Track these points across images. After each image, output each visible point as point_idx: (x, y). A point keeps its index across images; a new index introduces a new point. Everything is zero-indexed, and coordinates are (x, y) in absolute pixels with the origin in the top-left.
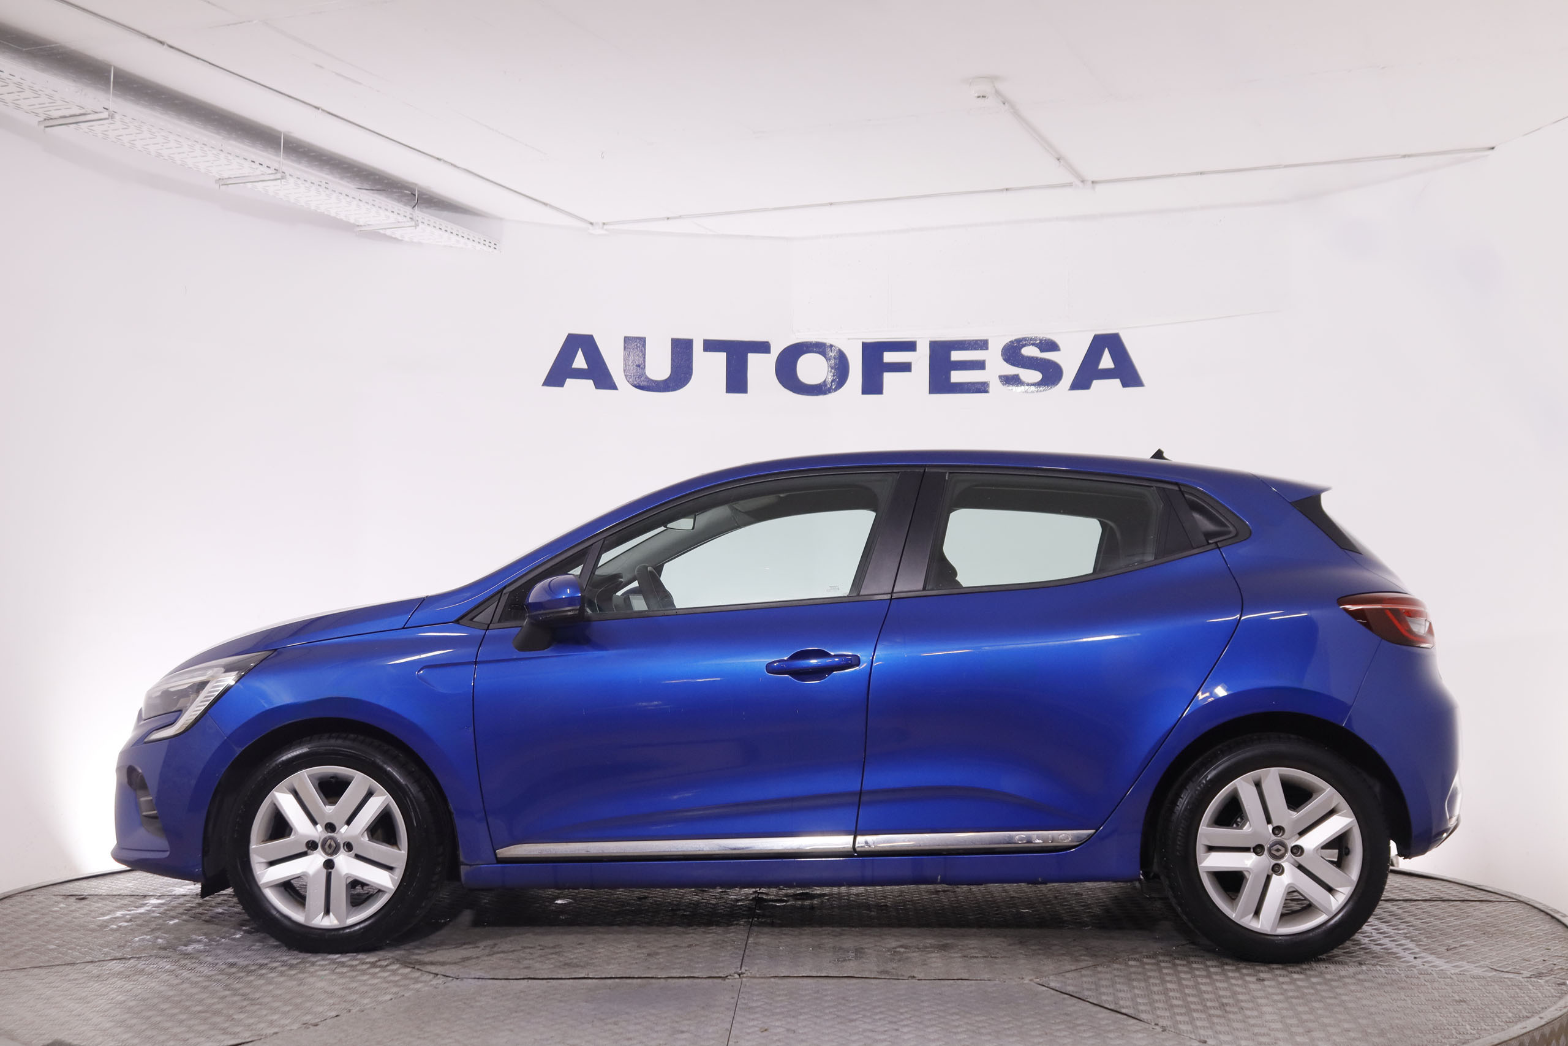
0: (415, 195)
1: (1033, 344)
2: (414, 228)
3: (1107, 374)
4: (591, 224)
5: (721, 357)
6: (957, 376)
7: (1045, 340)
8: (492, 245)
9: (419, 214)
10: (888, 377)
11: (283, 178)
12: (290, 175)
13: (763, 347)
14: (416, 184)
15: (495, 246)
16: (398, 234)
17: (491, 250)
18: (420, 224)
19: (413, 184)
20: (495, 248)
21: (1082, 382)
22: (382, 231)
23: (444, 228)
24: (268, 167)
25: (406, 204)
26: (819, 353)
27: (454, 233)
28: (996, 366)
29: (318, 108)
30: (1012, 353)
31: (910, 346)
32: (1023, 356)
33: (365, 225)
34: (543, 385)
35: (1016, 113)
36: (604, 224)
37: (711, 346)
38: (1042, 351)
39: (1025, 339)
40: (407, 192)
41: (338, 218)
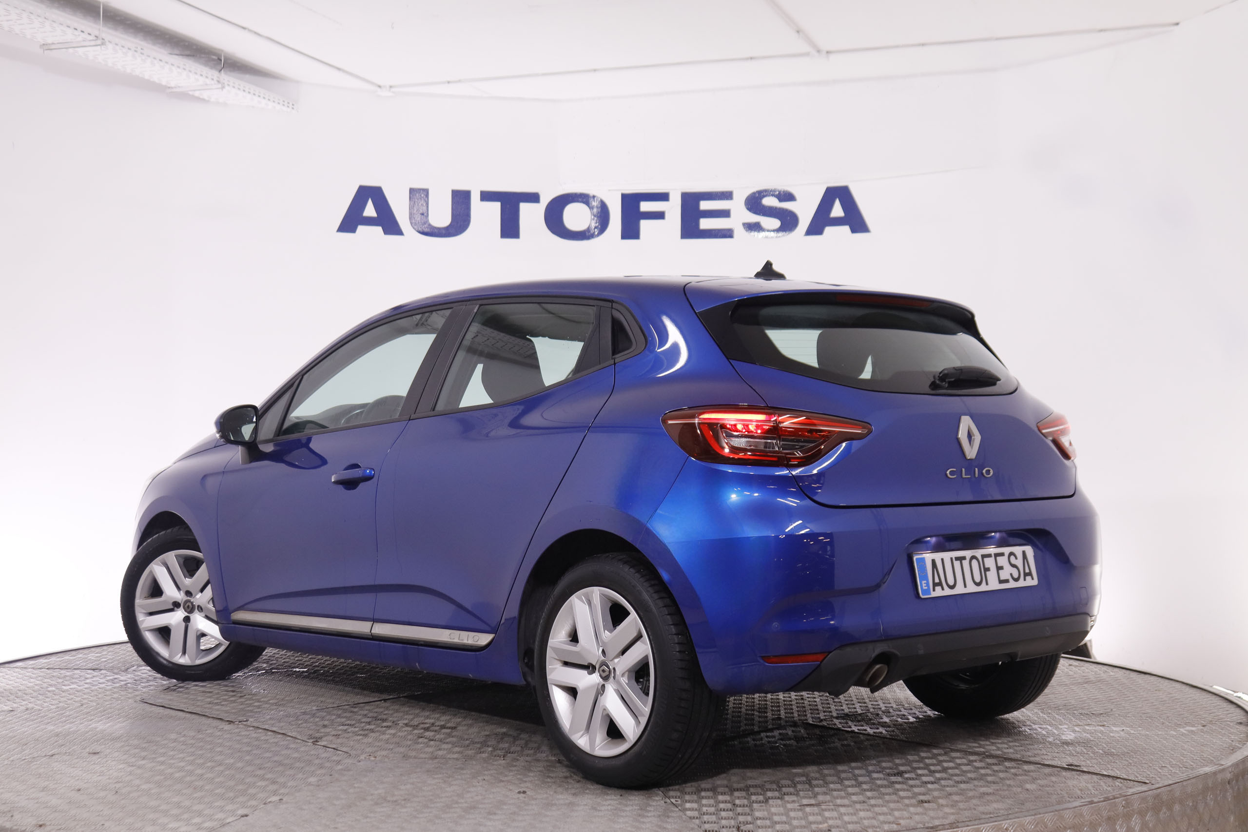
0: (221, 60)
1: (773, 195)
2: (220, 90)
3: (837, 222)
4: (380, 87)
5: (495, 207)
6: (705, 224)
7: (784, 192)
8: (291, 105)
9: (226, 77)
10: (644, 224)
11: (103, 44)
12: (109, 42)
13: (534, 198)
14: (222, 51)
15: (293, 106)
16: (205, 95)
17: (289, 110)
19: (219, 50)
20: (293, 108)
21: (816, 228)
22: (191, 93)
23: (247, 90)
24: (89, 34)
25: (211, 68)
26: (584, 203)
27: (257, 95)
28: (740, 214)
30: (754, 203)
31: (663, 197)
32: (764, 206)
33: (175, 87)
34: (338, 231)
36: (391, 87)
37: (487, 196)
38: (780, 200)
39: (766, 191)
40: (214, 57)
41: (152, 80)
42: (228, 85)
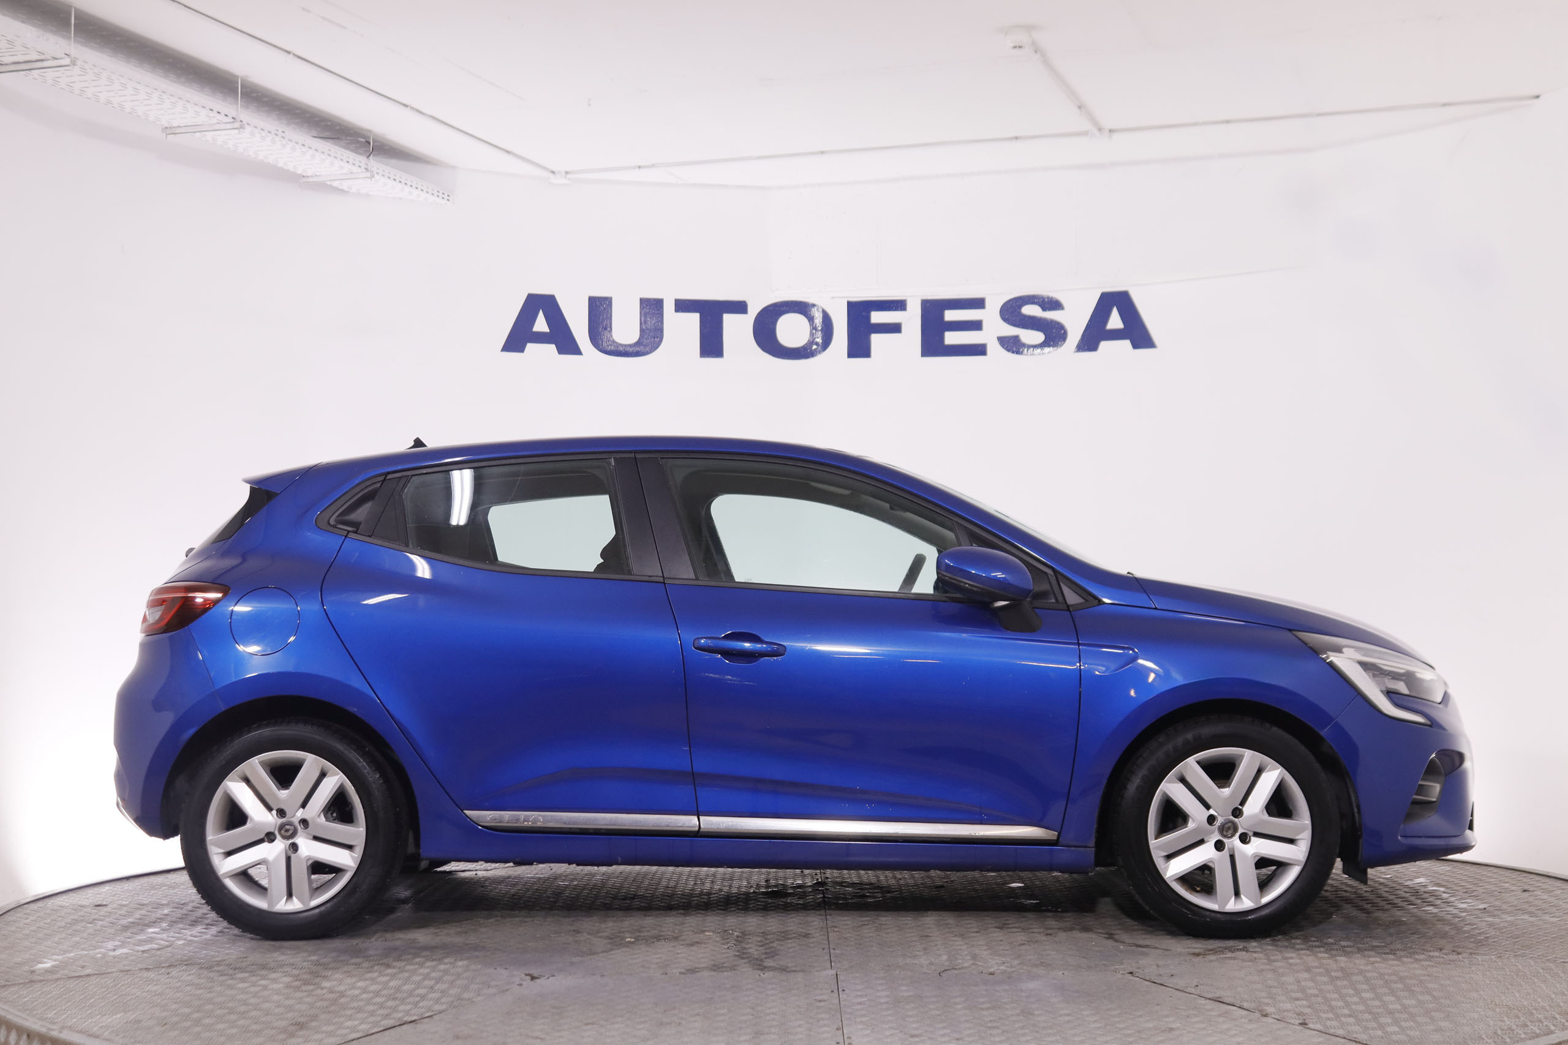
0: (370, 144)
1: (1035, 303)
2: (369, 180)
3: (1115, 335)
4: (553, 172)
5: (693, 319)
6: (952, 338)
7: (1048, 298)
8: (445, 196)
9: (375, 163)
10: (876, 339)
11: (242, 127)
12: (248, 124)
13: (739, 307)
14: (370, 131)
15: (448, 198)
16: (345, 186)
17: (444, 202)
18: (376, 176)
19: (365, 131)
20: (448, 200)
21: (1089, 342)
22: (328, 183)
23: (398, 179)
24: (226, 115)
25: (352, 151)
26: (801, 313)
27: (409, 184)
28: (994, 327)
29: (289, 52)
30: (1012, 312)
31: (899, 305)
32: (1025, 316)
33: (312, 176)
34: (502, 350)
35: (1046, 62)
36: (567, 173)
37: (682, 306)
38: (1044, 309)
39: (1026, 297)
40: (362, 140)
41: (285, 168)
42: (377, 173)
